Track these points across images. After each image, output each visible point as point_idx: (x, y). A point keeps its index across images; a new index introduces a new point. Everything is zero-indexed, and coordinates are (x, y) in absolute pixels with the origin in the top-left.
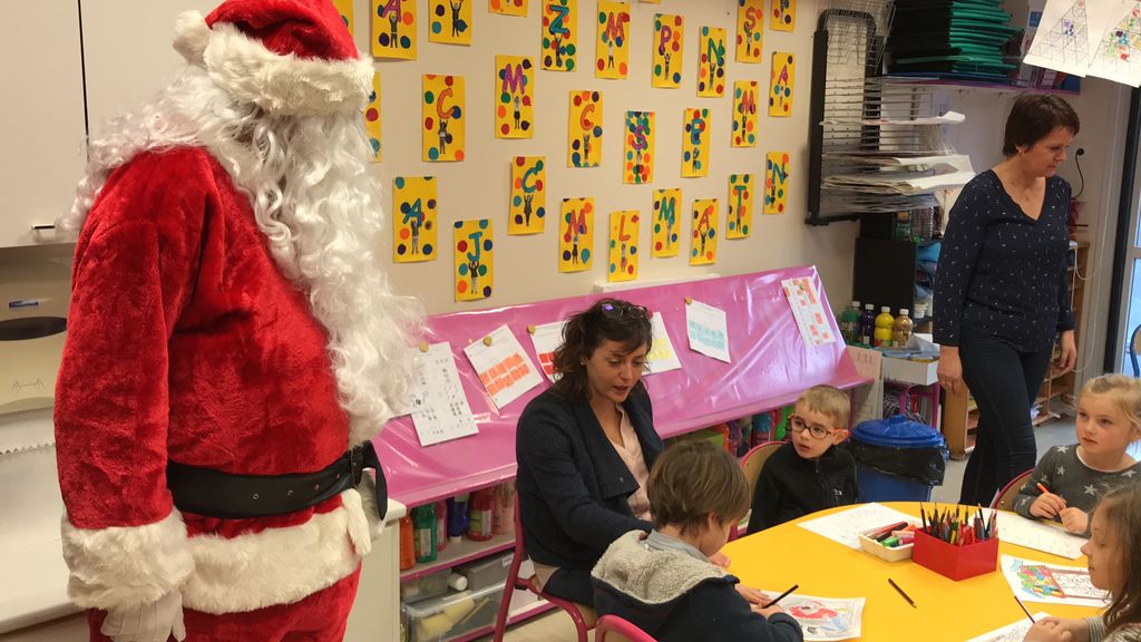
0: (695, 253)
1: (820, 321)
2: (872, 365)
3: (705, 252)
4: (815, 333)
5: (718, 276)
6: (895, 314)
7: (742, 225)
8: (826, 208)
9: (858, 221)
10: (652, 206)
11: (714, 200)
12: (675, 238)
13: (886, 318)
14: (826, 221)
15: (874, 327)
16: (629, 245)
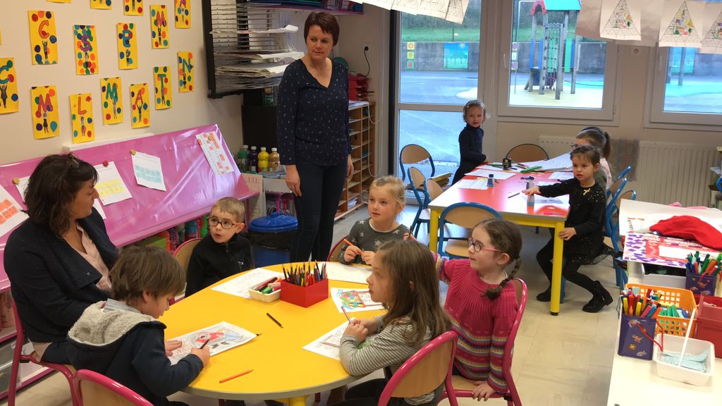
0: (135, 120)
1: (223, 159)
2: (257, 184)
3: (142, 119)
4: (221, 167)
5: (153, 134)
6: (269, 151)
7: (166, 99)
8: (220, 87)
9: (242, 95)
10: (100, 90)
11: (145, 84)
12: (119, 111)
13: (264, 154)
14: (221, 96)
15: (257, 160)
16: (86, 117)
